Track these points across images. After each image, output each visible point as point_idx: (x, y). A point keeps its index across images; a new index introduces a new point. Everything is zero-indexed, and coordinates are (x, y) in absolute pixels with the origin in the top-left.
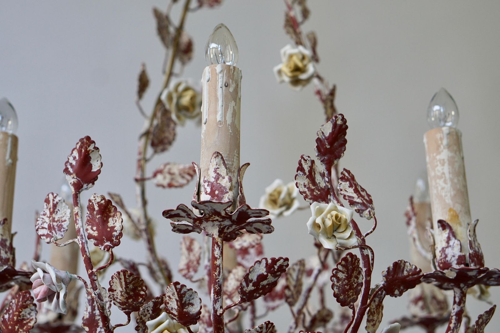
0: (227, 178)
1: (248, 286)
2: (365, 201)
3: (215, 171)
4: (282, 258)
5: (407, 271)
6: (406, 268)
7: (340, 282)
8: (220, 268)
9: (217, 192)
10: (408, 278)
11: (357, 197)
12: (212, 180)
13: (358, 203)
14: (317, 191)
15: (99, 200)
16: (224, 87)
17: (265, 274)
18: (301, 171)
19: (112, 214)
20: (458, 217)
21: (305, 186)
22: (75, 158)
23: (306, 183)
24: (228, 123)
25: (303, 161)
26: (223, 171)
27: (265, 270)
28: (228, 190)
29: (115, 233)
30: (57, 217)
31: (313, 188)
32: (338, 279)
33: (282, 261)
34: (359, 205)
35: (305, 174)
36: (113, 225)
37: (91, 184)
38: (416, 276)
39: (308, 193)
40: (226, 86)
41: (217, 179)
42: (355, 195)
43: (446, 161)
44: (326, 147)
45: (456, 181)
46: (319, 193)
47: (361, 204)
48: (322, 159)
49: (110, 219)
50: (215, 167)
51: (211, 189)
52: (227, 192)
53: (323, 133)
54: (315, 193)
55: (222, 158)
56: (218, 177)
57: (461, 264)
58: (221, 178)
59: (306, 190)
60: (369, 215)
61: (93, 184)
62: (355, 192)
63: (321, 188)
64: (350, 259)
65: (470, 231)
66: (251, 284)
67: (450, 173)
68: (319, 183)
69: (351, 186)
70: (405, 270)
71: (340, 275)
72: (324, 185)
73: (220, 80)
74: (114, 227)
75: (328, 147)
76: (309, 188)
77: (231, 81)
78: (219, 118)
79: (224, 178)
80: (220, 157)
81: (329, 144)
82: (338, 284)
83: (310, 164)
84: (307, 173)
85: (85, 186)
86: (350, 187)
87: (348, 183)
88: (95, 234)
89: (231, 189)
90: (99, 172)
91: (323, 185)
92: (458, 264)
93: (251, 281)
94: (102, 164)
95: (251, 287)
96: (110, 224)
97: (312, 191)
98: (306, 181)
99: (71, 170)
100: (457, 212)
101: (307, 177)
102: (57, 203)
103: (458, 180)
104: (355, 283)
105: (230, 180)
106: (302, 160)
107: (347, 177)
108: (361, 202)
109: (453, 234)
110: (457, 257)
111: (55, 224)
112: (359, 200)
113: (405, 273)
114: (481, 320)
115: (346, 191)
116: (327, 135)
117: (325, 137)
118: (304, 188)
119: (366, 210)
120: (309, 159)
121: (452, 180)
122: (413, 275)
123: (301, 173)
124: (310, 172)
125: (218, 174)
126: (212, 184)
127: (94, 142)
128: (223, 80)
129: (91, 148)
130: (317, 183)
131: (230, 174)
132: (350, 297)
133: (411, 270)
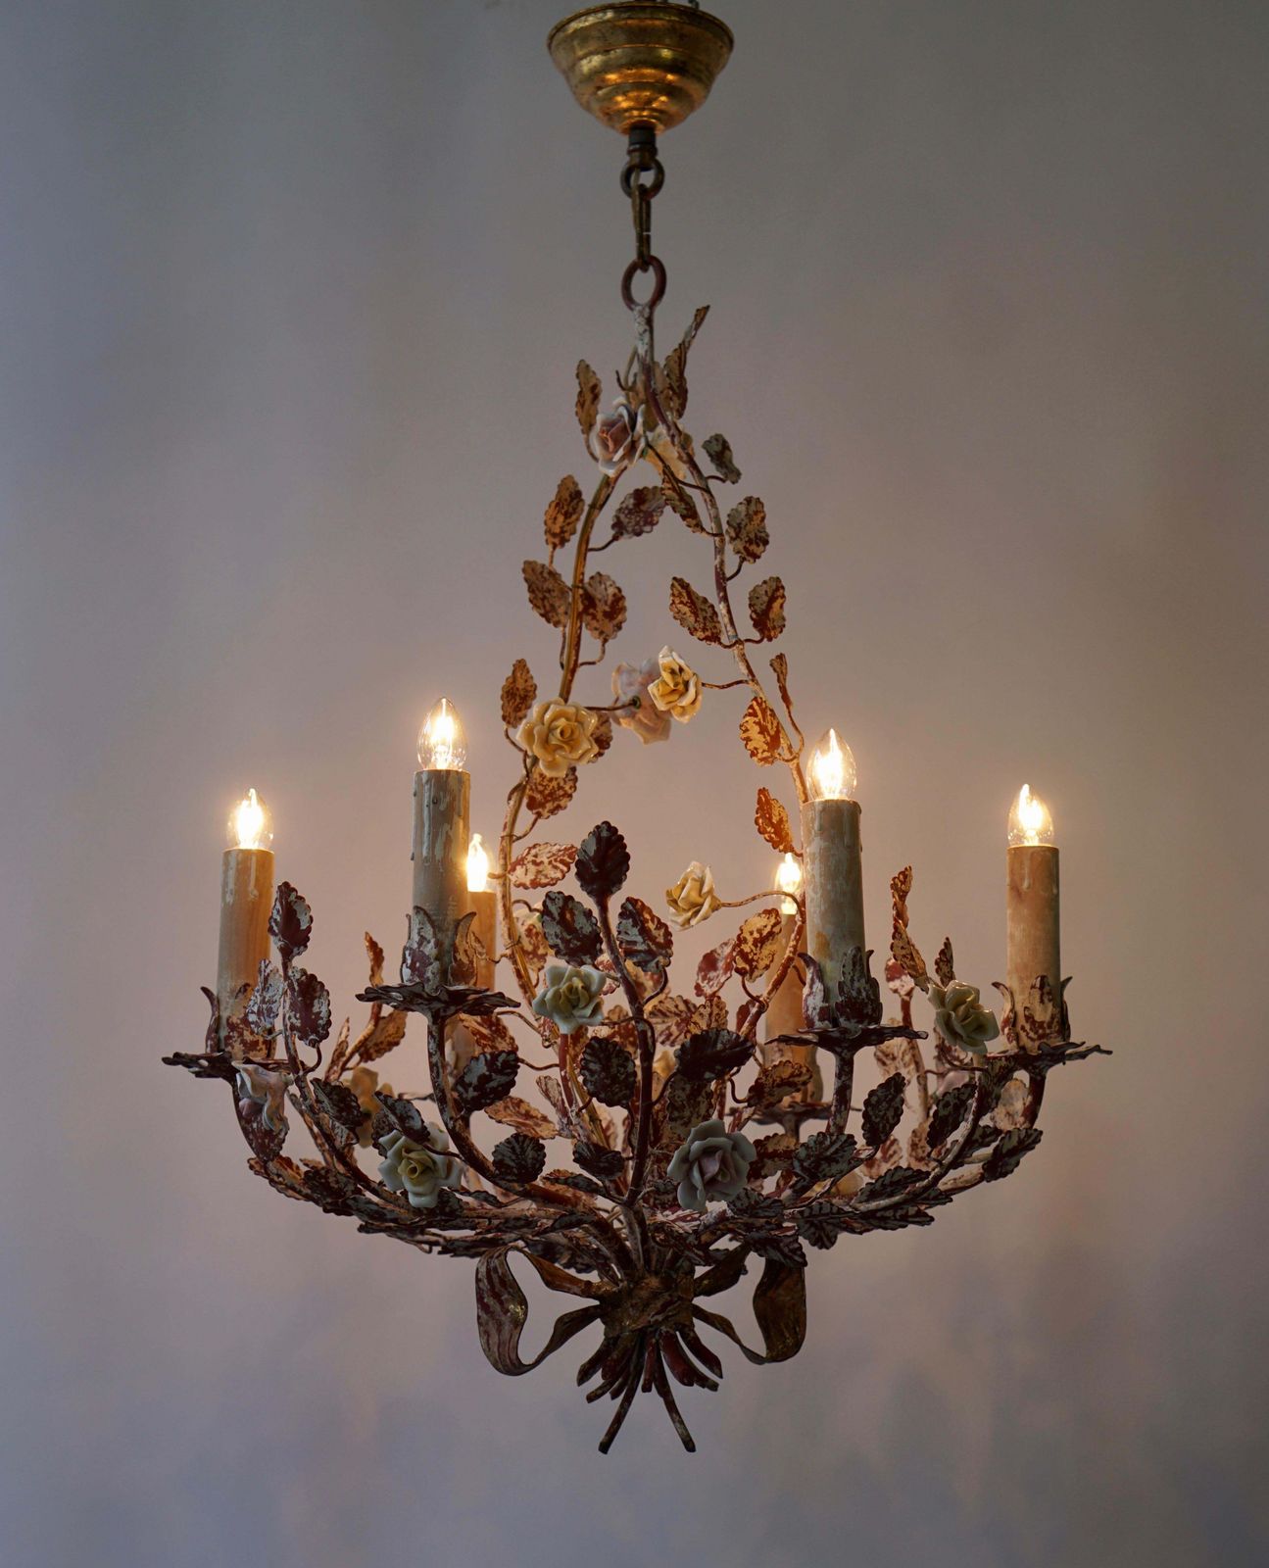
0: (433, 941)
1: (467, 1092)
2: (653, 947)
3: (419, 933)
4: (504, 1051)
5: (722, 1043)
6: (721, 1038)
7: (596, 1076)
8: (438, 1067)
9: (418, 965)
10: (723, 1054)
11: (642, 940)
12: (415, 946)
13: (640, 952)
14: (575, 942)
15: (298, 976)
16: (432, 806)
17: (487, 1073)
18: (548, 915)
19: (318, 994)
20: (829, 945)
21: (557, 936)
22: (278, 912)
23: (558, 931)
24: (437, 858)
25: (548, 903)
26: (429, 932)
27: (485, 1068)
28: (432, 960)
29: (321, 1022)
30: (267, 996)
31: (568, 937)
32: (592, 1073)
33: (504, 1055)
34: (642, 954)
35: (554, 919)
36: (318, 1010)
37: (302, 947)
38: (738, 1049)
39: (561, 946)
40: (434, 803)
41: (420, 944)
42: (639, 939)
43: (817, 855)
44: (592, 873)
45: (829, 887)
46: (579, 943)
47: (645, 952)
48: (590, 888)
49: (316, 1001)
50: (418, 926)
51: (412, 960)
52: (431, 964)
53: (585, 851)
54: (571, 945)
55: (426, 913)
56: (423, 940)
57: (824, 1020)
58: (425, 943)
59: (559, 941)
60: (655, 969)
61: (306, 947)
62: (640, 934)
63: (584, 935)
64: (596, 1045)
65: (844, 966)
66: (471, 1089)
67: (821, 876)
68: (582, 928)
69: (635, 925)
70: (720, 1041)
71: (592, 1066)
72: (590, 929)
73: (427, 795)
74: (320, 1012)
75: (596, 871)
76: (562, 939)
77: (441, 794)
78: (425, 854)
79: (429, 942)
80: (422, 912)
81: (597, 867)
82: (593, 1079)
83: (560, 903)
84: (557, 918)
85: (295, 950)
86: (633, 926)
87: (631, 920)
88: (298, 1023)
89: (436, 959)
90: (309, 929)
91: (587, 929)
92: (821, 1019)
93: (470, 1084)
94: (311, 918)
95: (471, 1093)
96: (316, 1009)
97: (566, 942)
98: (558, 929)
99: (275, 928)
100: (828, 938)
101: (558, 923)
102: (268, 975)
103: (834, 886)
104: (622, 1074)
105: (438, 944)
106: (548, 900)
107: (630, 911)
108: (646, 947)
109: (820, 974)
110: (818, 1011)
111: (264, 1006)
112: (641, 947)
113: (719, 1046)
114: (874, 1099)
115: (626, 933)
116: (592, 854)
117: (590, 858)
118: (555, 940)
119: (652, 960)
120: (560, 896)
121: (823, 886)
122: (731, 1048)
123: (548, 919)
124: (562, 915)
125: (422, 936)
126: (414, 951)
127: (294, 890)
128: (430, 796)
129: (292, 897)
130: (578, 928)
131: (439, 936)
132: (617, 1093)
133: (729, 1040)
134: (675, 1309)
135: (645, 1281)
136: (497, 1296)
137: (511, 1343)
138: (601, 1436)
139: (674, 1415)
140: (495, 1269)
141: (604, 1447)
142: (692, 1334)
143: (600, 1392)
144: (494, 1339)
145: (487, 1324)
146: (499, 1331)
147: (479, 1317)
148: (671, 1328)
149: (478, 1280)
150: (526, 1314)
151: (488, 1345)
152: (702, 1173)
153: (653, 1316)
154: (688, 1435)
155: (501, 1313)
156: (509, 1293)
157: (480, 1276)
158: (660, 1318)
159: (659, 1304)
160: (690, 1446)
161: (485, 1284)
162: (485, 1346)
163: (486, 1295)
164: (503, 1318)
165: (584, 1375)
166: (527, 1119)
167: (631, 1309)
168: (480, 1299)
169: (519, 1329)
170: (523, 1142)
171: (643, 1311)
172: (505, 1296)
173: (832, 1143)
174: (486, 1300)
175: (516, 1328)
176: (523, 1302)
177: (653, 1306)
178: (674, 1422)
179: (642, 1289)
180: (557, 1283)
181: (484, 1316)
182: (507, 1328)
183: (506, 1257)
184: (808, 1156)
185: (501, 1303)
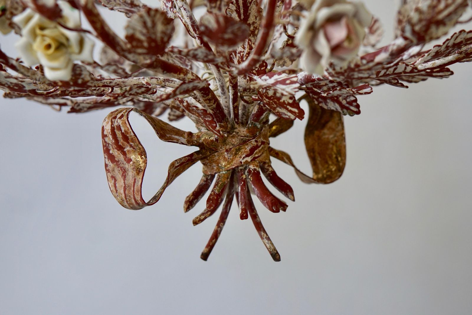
134: (260, 151)
135: (236, 130)
136: (120, 148)
137: (135, 187)
138: (203, 248)
139: (263, 233)
140: (119, 128)
141: (205, 256)
142: (270, 169)
143: (203, 217)
144: (120, 183)
145: (113, 170)
146: (124, 176)
147: (106, 165)
148: (257, 166)
149: (104, 136)
150: (145, 162)
151: (115, 187)
152: (328, 39)
153: (244, 158)
154: (275, 249)
155: (125, 162)
156: (131, 146)
157: (105, 133)
158: (249, 159)
159: (248, 148)
160: (276, 256)
161: (110, 139)
162: (113, 188)
163: (111, 148)
164: (127, 166)
165: (190, 203)
166: (132, 7)
167: (226, 153)
168: (107, 151)
169: (141, 174)
170: (155, 16)
171: (236, 154)
172: (127, 149)
173: (447, 6)
174: (111, 152)
175: (138, 174)
176: (143, 153)
177: (243, 150)
178: (262, 238)
179: (233, 137)
180: (168, 135)
181: (111, 165)
182: (131, 174)
183: (128, 118)
184: (420, 21)
185: (124, 154)
